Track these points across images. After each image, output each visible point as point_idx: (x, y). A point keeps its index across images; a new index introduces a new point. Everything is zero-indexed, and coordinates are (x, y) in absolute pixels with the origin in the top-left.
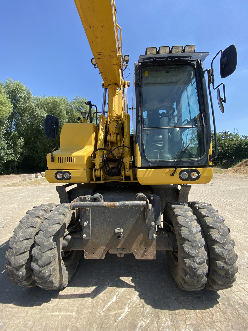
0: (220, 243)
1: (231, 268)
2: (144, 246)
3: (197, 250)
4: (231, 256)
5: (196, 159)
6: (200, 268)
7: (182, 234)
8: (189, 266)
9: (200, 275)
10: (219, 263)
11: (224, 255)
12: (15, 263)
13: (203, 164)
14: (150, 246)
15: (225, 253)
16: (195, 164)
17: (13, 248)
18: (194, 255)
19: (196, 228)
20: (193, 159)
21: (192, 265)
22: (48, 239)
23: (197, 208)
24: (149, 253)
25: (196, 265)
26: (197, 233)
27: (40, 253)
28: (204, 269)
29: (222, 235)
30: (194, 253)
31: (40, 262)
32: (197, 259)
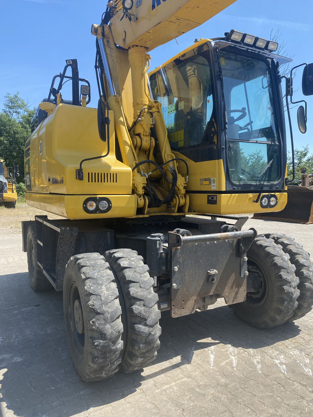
0: (306, 266)
2: (236, 288)
3: (292, 275)
5: (275, 183)
6: (294, 292)
7: (278, 263)
8: (287, 292)
9: (293, 299)
10: (307, 285)
11: (310, 276)
13: (280, 189)
14: (241, 287)
15: (311, 274)
16: (274, 189)
18: (290, 280)
20: (272, 182)
21: (290, 291)
22: (149, 290)
23: (276, 238)
24: (240, 295)
25: (292, 290)
29: (306, 259)
32: (293, 284)
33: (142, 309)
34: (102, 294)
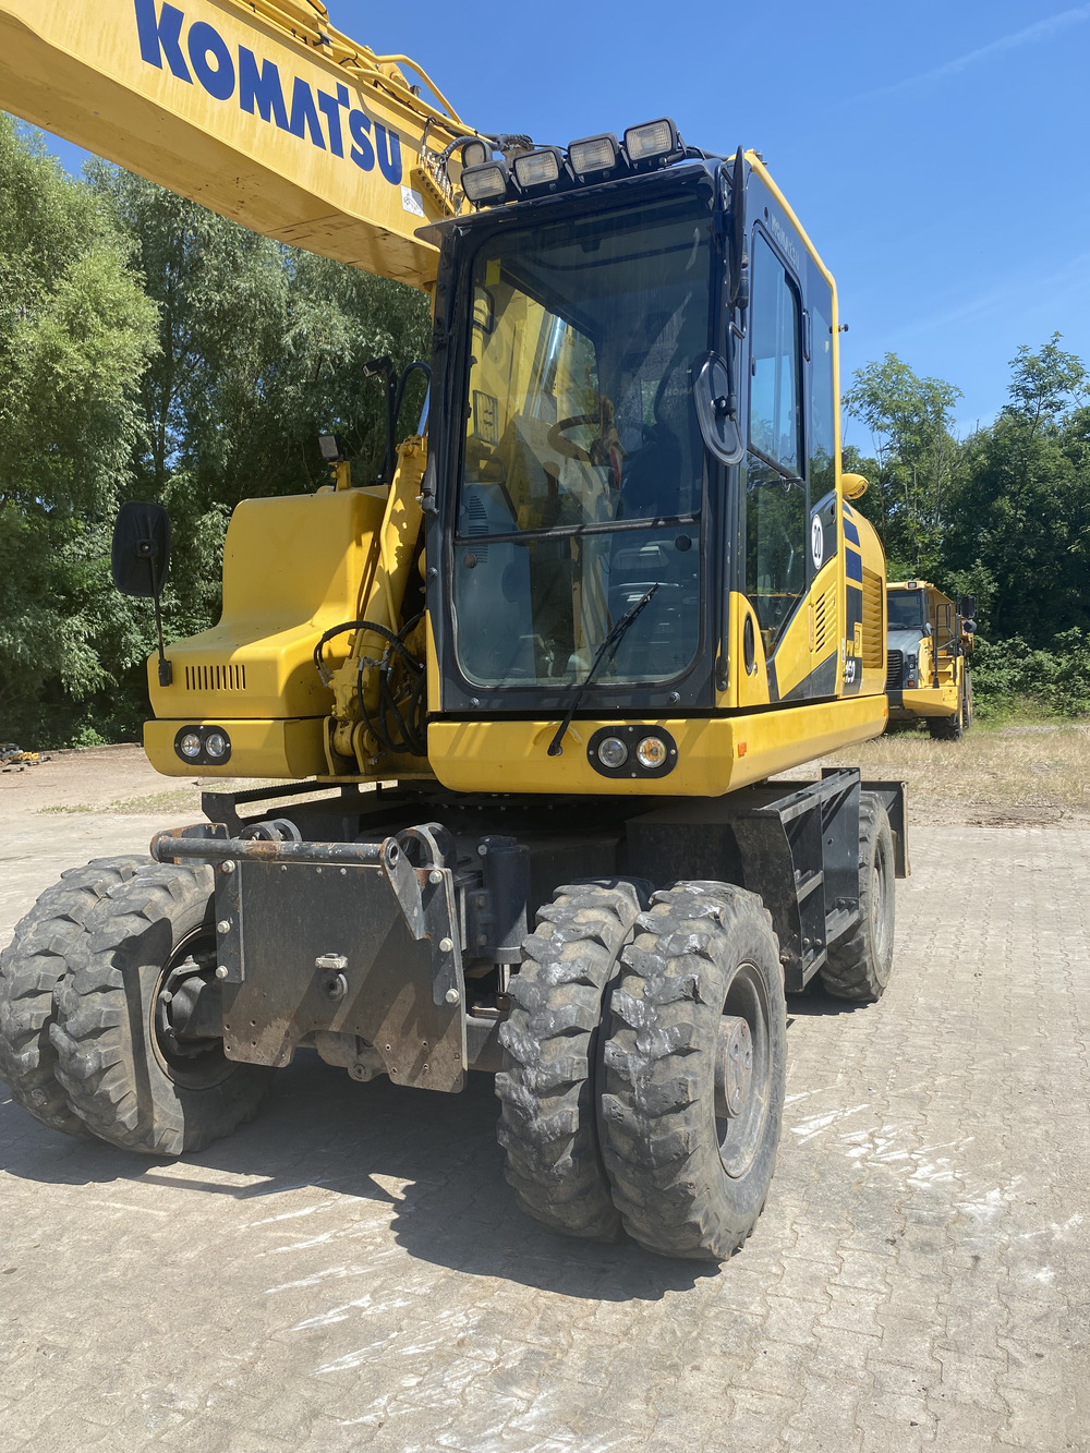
0: (630, 1028)
1: (654, 1131)
2: (420, 1036)
3: (541, 1041)
4: (657, 1081)
5: (660, 680)
8: (505, 1096)
9: (540, 1136)
10: (609, 1102)
11: (628, 1073)
13: (692, 704)
14: (440, 1038)
15: (636, 1065)
16: (656, 702)
18: (523, 1058)
20: (648, 679)
21: (514, 1096)
22: (98, 956)
23: (651, 902)
24: (435, 1063)
25: (527, 1096)
27: (74, 994)
28: (564, 1113)
29: (650, 1002)
30: (526, 1051)
31: (71, 1024)
32: (531, 1074)
33: (66, 991)
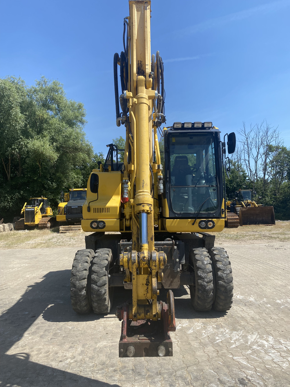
0: (222, 270)
1: (228, 286)
2: (171, 278)
3: (206, 274)
4: (228, 278)
5: (212, 212)
6: (207, 286)
7: (198, 265)
8: (201, 284)
9: (207, 290)
10: (220, 282)
11: (223, 277)
12: (79, 285)
13: (217, 216)
14: (175, 278)
15: (224, 275)
17: (77, 275)
19: (207, 260)
20: (210, 212)
21: (203, 284)
23: (212, 250)
24: (174, 283)
25: (205, 283)
26: (207, 264)
28: (211, 286)
29: (224, 265)
30: (204, 276)
32: (206, 280)
33: (96, 277)
34: (78, 267)
